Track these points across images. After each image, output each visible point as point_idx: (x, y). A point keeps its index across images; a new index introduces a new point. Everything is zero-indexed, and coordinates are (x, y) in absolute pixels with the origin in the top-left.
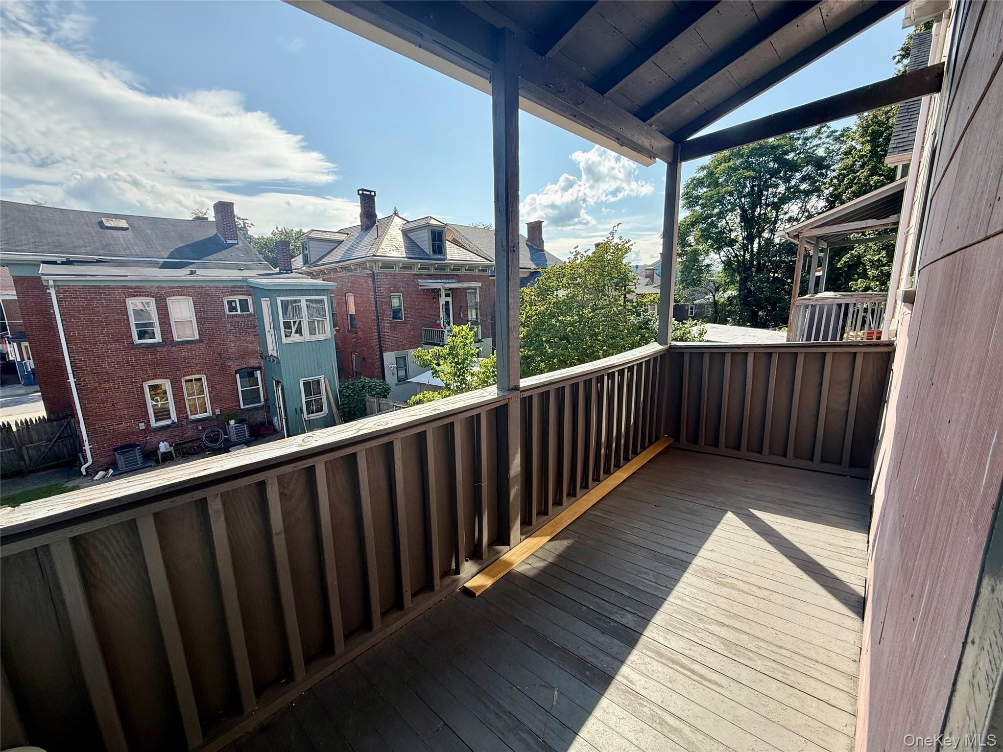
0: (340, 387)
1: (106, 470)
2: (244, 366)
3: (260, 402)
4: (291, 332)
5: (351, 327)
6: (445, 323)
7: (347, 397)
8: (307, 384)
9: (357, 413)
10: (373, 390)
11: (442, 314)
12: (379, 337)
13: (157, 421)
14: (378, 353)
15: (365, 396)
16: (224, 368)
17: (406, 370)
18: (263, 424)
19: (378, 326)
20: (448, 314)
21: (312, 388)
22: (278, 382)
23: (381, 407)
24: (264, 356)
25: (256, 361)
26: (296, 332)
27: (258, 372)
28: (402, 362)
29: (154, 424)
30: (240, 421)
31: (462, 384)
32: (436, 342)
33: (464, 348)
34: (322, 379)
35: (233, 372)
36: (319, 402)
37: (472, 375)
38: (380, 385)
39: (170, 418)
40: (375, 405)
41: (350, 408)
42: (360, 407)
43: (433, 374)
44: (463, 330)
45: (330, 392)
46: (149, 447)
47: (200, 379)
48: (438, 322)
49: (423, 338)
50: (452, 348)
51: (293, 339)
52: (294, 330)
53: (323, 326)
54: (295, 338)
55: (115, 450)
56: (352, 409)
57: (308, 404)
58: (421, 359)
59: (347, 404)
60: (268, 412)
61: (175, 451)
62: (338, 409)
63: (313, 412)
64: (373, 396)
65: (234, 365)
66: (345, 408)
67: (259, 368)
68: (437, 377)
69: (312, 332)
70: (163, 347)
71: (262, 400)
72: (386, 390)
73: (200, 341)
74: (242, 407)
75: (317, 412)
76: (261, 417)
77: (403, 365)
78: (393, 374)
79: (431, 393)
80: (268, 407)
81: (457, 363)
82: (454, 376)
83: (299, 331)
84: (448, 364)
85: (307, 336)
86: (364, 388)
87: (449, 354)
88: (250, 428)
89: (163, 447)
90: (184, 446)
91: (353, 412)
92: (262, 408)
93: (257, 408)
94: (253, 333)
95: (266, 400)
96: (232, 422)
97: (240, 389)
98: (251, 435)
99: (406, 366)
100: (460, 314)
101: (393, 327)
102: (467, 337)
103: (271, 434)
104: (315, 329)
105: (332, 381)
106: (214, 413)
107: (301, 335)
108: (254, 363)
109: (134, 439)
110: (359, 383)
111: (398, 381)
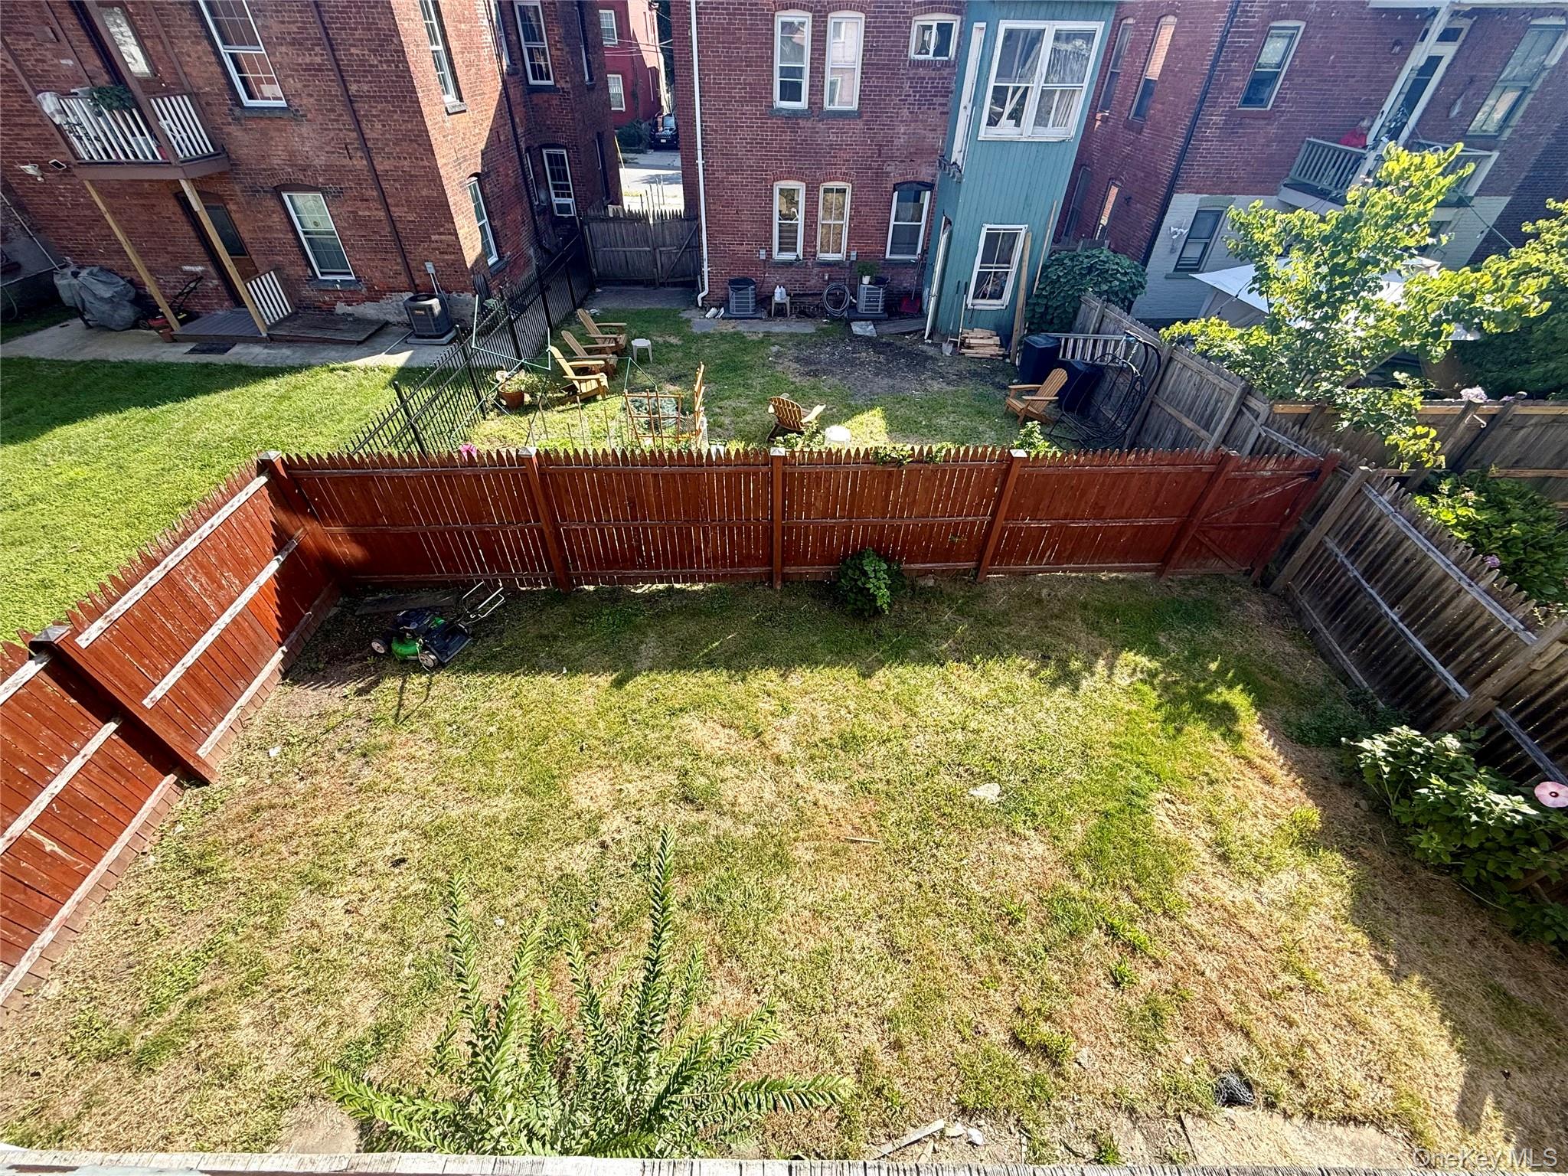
0: (1050, 255)
1: (719, 308)
2: (910, 178)
3: (914, 253)
4: (1001, 114)
5: (1136, 114)
6: (1385, 130)
7: (1053, 282)
8: (992, 238)
9: (1056, 321)
10: (1106, 281)
11: (1391, 102)
12: (1184, 151)
13: (781, 250)
14: (1162, 191)
15: (1086, 290)
16: (880, 174)
17: (1206, 245)
18: (908, 293)
19: (1196, 117)
20: (1410, 100)
21: (999, 247)
22: (949, 222)
23: (1104, 324)
24: (944, 161)
25: (931, 170)
26: (1010, 117)
27: (928, 193)
28: (1207, 223)
29: (777, 256)
30: (877, 281)
31: (1315, 330)
32: (1325, 184)
33: (1387, 226)
34: (1023, 233)
35: (890, 186)
36: (1000, 279)
37: (1367, 308)
38: (1126, 274)
39: (795, 250)
40: (1095, 316)
41: (1047, 307)
42: (1065, 311)
43: (1255, 280)
44: (1419, 168)
45: (1026, 264)
46: (765, 289)
47: (844, 191)
48: (1365, 123)
49: (1295, 166)
50: (1348, 223)
51: (1000, 131)
52: (1009, 107)
53: (1068, 107)
54: (1006, 129)
55: (732, 282)
56: (1050, 311)
57: (982, 277)
58: (1245, 235)
59: (1046, 297)
60: (921, 275)
61: (792, 303)
62: (1027, 304)
63: (984, 297)
64: (1100, 294)
65: (895, 173)
66: (1038, 304)
67: (930, 186)
68: (1261, 293)
69: (1041, 120)
70: (808, 119)
71: (919, 251)
72: (1133, 288)
73: (859, 114)
74: (888, 256)
75: (991, 297)
76: (908, 281)
77: (1205, 234)
78: (1173, 251)
79: (1225, 325)
80: (924, 266)
81: (1336, 270)
82: (1308, 302)
83: (1016, 116)
84: (1310, 266)
85: (1027, 131)
86: (1089, 273)
87: (1325, 240)
88: (888, 295)
89: (779, 295)
90: (802, 299)
91: (1049, 317)
92: (914, 265)
93: (906, 264)
94: (941, 109)
95: (924, 251)
96: (866, 280)
97: (892, 222)
98: (887, 308)
99: (1210, 237)
100: (1454, 103)
101: (1233, 125)
102: (1420, 193)
103: (913, 317)
104: (1049, 113)
105: (1039, 242)
106: (848, 256)
107: (1018, 124)
108: (925, 173)
109: (751, 272)
110: (1087, 257)
111: (1176, 270)
